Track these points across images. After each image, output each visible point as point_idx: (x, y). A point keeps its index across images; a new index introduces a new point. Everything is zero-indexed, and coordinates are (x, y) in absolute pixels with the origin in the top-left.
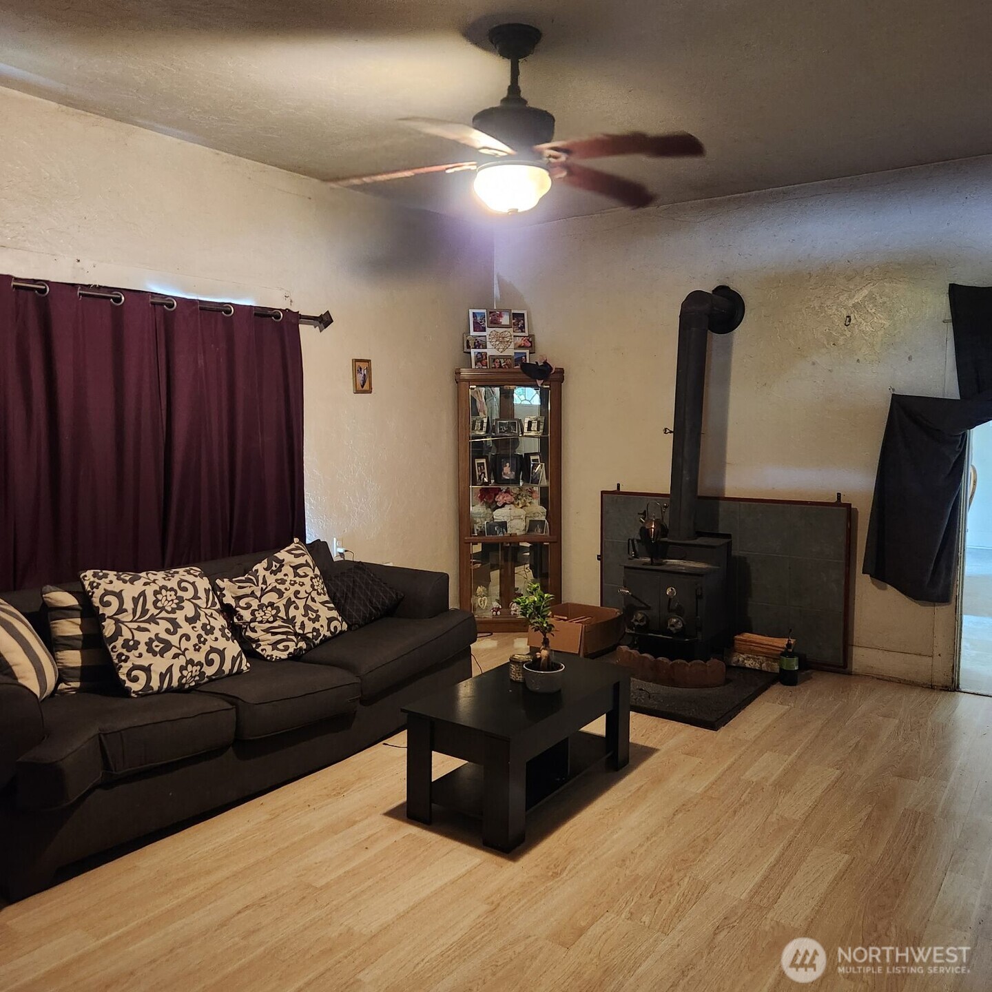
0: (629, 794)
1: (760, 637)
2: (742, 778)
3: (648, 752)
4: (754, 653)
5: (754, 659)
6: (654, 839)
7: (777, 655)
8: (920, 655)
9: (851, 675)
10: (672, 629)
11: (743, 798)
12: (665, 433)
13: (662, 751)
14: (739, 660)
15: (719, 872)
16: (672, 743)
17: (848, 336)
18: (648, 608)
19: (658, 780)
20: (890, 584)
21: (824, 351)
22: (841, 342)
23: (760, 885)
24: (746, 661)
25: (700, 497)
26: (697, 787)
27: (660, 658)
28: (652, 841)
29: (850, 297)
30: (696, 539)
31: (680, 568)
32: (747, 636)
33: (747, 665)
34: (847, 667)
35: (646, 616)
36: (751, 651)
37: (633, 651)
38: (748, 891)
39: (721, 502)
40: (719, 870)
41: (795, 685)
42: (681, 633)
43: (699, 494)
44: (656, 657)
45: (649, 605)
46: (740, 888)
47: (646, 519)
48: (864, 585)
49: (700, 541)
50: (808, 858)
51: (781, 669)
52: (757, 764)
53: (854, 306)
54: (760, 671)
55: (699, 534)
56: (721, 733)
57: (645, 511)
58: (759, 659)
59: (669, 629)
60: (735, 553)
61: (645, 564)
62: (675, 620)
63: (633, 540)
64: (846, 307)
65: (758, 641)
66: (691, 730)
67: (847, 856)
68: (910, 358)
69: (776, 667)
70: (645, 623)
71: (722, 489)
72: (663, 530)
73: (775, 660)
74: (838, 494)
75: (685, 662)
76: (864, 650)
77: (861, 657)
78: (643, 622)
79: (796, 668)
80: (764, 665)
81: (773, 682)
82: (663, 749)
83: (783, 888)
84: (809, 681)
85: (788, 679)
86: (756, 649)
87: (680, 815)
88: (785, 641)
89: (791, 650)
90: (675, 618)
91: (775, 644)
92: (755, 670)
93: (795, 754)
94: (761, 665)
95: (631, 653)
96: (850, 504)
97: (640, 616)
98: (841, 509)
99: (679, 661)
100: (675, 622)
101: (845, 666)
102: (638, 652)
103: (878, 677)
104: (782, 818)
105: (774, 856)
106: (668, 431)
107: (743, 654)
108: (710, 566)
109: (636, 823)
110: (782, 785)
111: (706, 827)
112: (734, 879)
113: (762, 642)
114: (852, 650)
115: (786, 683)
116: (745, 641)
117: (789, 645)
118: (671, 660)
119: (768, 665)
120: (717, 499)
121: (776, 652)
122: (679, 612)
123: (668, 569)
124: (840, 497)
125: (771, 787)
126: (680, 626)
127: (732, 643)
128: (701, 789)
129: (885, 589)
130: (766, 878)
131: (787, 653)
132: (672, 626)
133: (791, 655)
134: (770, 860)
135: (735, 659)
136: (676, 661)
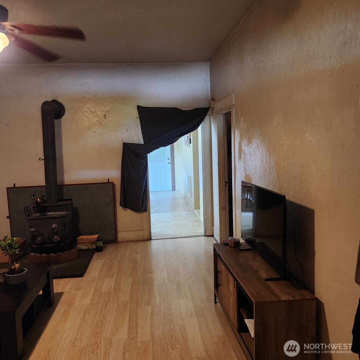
0: (61, 315)
1: (86, 236)
2: (102, 291)
3: (60, 294)
4: (85, 243)
5: (85, 245)
6: (81, 329)
7: (95, 242)
8: (139, 230)
9: (118, 242)
10: (56, 241)
11: (106, 299)
12: (40, 160)
13: (66, 292)
14: (79, 247)
15: (113, 331)
16: (68, 287)
17: (106, 122)
18: (43, 235)
19: (70, 305)
20: (128, 208)
21: (98, 127)
22: (103, 124)
23: (129, 330)
24: (82, 247)
25: (58, 186)
26: (87, 301)
27: (50, 255)
28: (81, 330)
29: (105, 108)
30: (59, 203)
31: (55, 215)
32: (81, 237)
33: (83, 248)
34: (117, 240)
35: (42, 238)
36: (84, 242)
37: (37, 254)
38: (126, 334)
39: (64, 186)
40: (112, 331)
41: (102, 251)
42: (59, 242)
43: (58, 184)
44: (48, 255)
45: (43, 233)
46: (123, 334)
47: (35, 197)
48: (120, 209)
49: (60, 203)
50: (139, 313)
51: (96, 247)
52: (104, 285)
53: (106, 111)
54: (88, 249)
55: (59, 200)
56: (85, 277)
57: (34, 194)
58: (87, 245)
59: (54, 242)
60: (74, 206)
61: (38, 216)
62: (56, 237)
63: (26, 208)
64: (104, 112)
65: (86, 238)
66: (73, 279)
67: (150, 307)
68: (127, 130)
69: (94, 246)
70: (42, 241)
71: (63, 181)
72: (43, 201)
73: (93, 244)
74: (108, 179)
75: (61, 253)
76: (122, 233)
77: (121, 236)
78: (41, 241)
79: (102, 245)
80: (89, 247)
81: (94, 252)
82: (66, 291)
83: (137, 327)
84: (106, 249)
85: (99, 249)
86: (86, 241)
87: (87, 315)
88: (97, 236)
89: (99, 239)
90: (56, 236)
91: (93, 238)
92: (86, 249)
93: (115, 276)
94: (88, 247)
95: (36, 255)
96: (113, 182)
97: (40, 239)
98: (110, 184)
99: (59, 253)
100: (56, 238)
101: (116, 240)
102: (39, 254)
103: (127, 241)
104: (123, 302)
105: (128, 317)
106: (41, 159)
107: (81, 244)
108: (67, 213)
109: (71, 326)
110: (117, 289)
111: (99, 316)
112: (119, 332)
113: (87, 238)
114: (118, 234)
115: (98, 251)
116: (81, 239)
117: (98, 237)
118: (55, 254)
119: (91, 246)
120: (62, 186)
121: (94, 241)
122: (57, 233)
123: (50, 216)
124: (109, 180)
125: (113, 292)
126: (58, 239)
127: (76, 241)
128: (89, 302)
129: (127, 210)
130: (129, 326)
131: (98, 240)
132: (56, 240)
133: (100, 241)
134: (127, 319)
135: (78, 247)
136: (58, 254)
